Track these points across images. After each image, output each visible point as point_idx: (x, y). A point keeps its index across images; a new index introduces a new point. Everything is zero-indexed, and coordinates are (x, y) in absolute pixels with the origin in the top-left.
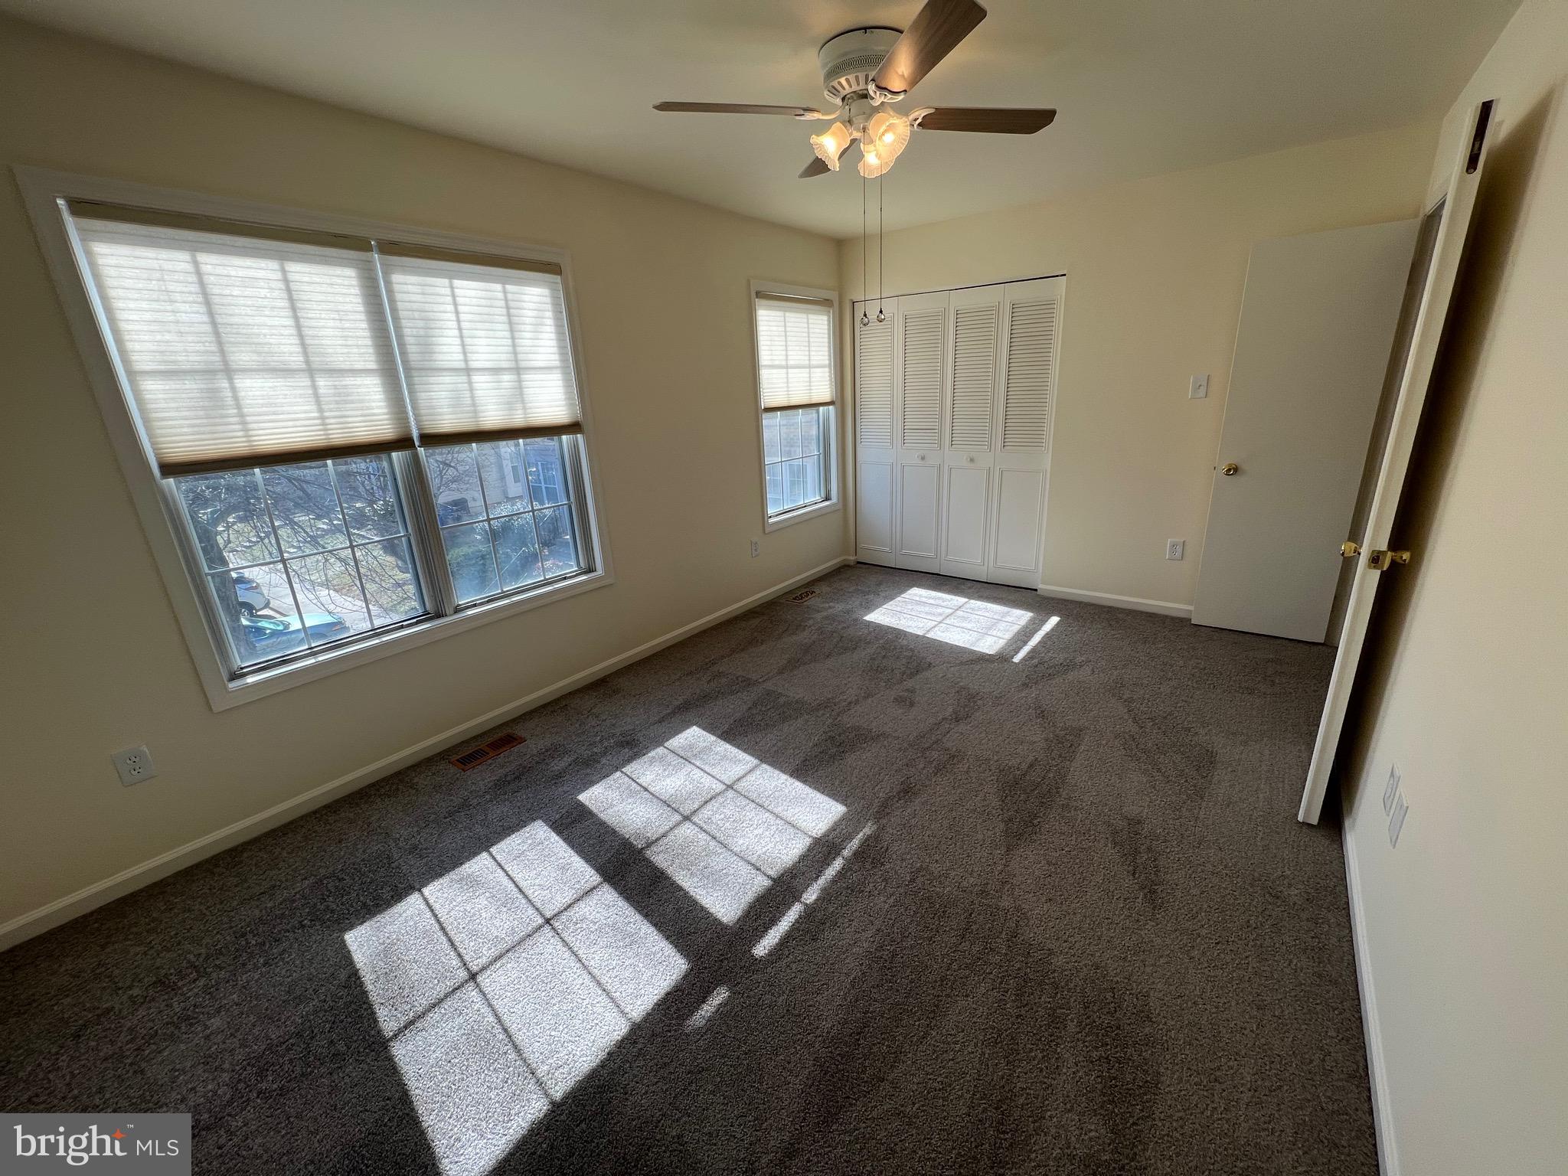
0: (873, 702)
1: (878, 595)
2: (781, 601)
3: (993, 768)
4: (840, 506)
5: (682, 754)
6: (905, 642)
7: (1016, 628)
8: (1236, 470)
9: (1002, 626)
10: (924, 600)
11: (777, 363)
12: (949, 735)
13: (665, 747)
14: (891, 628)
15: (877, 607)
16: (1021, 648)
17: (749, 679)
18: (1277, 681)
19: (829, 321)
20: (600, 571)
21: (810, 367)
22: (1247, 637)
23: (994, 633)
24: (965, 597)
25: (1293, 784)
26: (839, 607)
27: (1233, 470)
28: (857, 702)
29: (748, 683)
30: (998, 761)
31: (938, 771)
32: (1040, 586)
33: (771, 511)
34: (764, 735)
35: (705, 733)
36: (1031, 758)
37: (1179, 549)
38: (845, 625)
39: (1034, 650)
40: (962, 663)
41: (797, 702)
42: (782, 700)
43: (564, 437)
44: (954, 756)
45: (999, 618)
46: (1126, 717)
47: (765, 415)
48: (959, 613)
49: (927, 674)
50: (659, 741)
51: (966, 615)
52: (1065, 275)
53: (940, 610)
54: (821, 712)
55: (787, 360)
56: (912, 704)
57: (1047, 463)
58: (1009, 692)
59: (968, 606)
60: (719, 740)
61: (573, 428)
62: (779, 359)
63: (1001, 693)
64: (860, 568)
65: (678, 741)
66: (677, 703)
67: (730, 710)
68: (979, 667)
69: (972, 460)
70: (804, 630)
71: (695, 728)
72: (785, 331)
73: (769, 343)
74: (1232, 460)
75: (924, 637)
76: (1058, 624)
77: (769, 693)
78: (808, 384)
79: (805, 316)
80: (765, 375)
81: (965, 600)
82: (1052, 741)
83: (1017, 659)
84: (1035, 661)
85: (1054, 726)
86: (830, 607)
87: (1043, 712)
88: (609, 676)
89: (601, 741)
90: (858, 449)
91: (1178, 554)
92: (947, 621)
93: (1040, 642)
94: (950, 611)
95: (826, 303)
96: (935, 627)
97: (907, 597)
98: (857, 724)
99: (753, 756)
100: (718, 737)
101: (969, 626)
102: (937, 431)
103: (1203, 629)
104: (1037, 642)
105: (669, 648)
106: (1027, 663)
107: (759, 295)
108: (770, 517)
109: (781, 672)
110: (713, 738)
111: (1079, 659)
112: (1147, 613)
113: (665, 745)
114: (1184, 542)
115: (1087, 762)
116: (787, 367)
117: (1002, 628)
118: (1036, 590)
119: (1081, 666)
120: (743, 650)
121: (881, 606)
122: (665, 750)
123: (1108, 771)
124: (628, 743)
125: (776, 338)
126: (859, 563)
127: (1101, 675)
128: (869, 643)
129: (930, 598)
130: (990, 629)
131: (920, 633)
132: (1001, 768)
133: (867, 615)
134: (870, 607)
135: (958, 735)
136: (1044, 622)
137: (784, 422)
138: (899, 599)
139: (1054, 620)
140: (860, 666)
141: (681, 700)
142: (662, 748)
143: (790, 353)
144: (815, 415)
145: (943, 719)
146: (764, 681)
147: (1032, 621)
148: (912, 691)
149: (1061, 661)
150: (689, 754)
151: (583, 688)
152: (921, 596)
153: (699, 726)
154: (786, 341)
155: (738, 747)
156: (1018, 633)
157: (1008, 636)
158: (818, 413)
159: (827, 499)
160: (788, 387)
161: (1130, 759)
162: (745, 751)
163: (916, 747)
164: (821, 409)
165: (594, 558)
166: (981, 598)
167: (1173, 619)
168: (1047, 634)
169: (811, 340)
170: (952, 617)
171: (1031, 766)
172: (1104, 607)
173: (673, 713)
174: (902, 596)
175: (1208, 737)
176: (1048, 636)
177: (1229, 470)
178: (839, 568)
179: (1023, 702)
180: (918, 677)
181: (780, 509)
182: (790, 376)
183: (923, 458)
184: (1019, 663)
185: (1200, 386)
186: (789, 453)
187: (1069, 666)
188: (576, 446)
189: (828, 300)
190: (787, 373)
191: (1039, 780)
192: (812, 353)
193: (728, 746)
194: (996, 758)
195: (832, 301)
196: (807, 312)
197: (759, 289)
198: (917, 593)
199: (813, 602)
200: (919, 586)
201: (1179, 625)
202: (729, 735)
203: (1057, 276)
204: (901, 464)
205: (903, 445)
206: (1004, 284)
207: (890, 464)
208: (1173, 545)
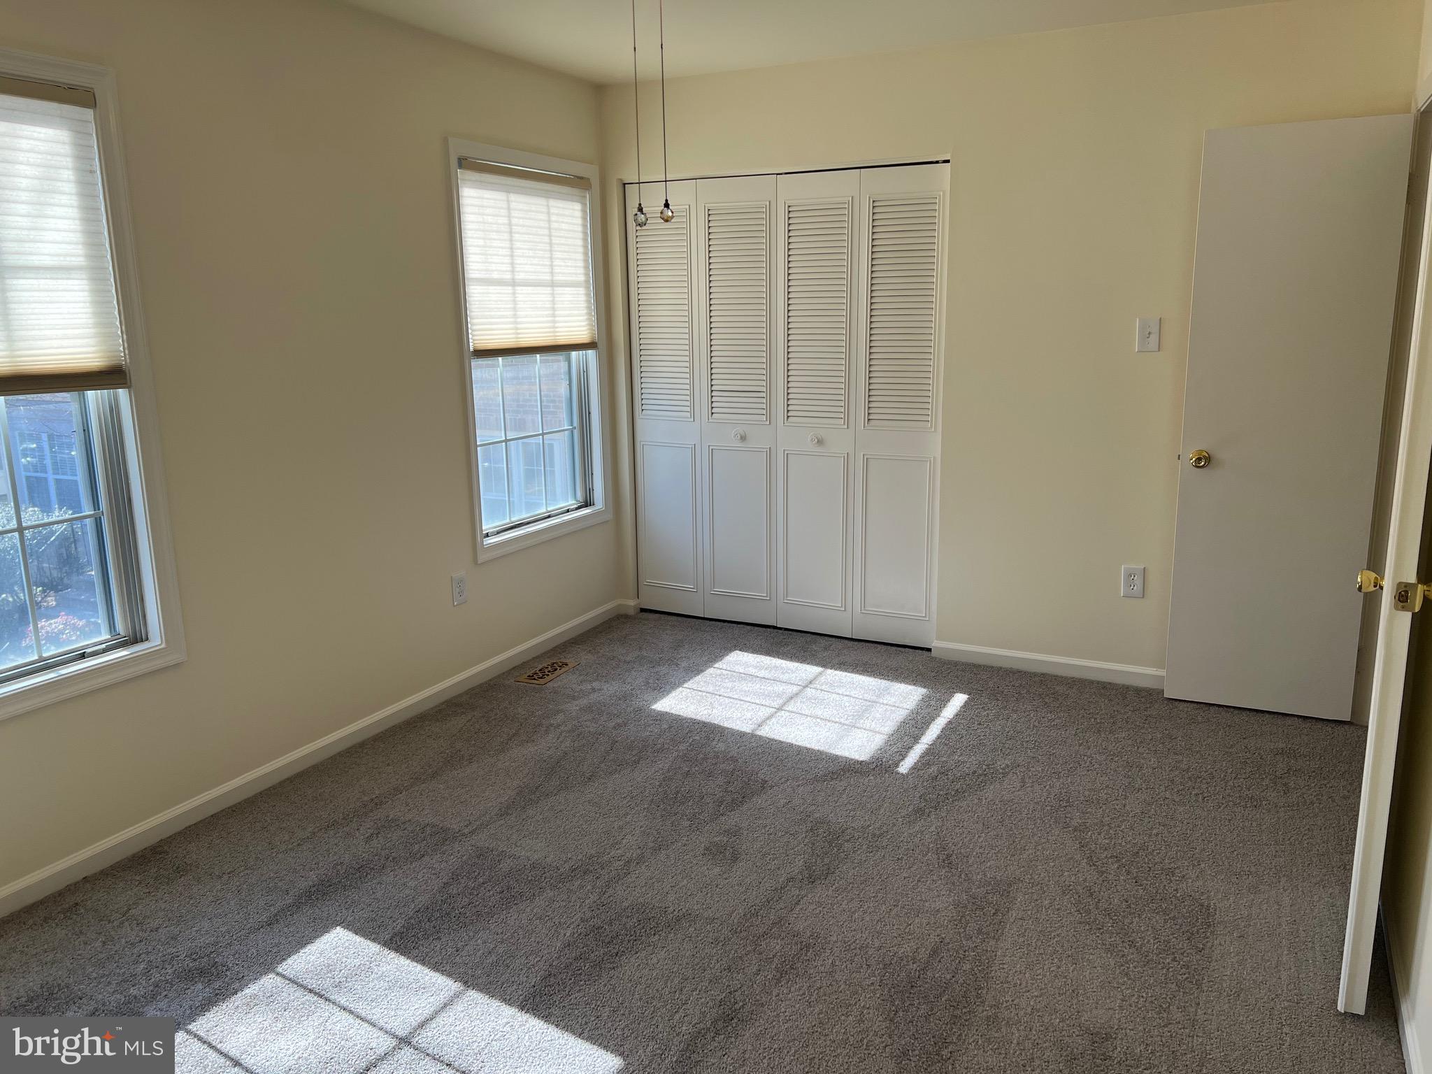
0: (668, 856)
1: (677, 665)
2: (507, 682)
3: (872, 962)
4: (609, 516)
5: (313, 984)
6: (721, 746)
7: (900, 715)
8: (1208, 459)
9: (878, 712)
10: (752, 671)
11: (495, 276)
12: (798, 908)
13: (278, 974)
14: (699, 722)
15: (674, 686)
16: (911, 748)
17: (445, 830)
18: (1292, 785)
19: (584, 211)
20: (156, 640)
21: (553, 284)
22: (1244, 715)
23: (867, 724)
24: (817, 665)
25: (1327, 951)
26: (610, 689)
27: (1204, 461)
28: (641, 860)
29: (443, 837)
30: (880, 948)
31: (781, 973)
32: (935, 644)
33: (487, 526)
34: (471, 934)
35: (358, 939)
36: (933, 939)
37: (1138, 580)
38: (620, 721)
39: (929, 752)
40: (816, 779)
41: (533, 867)
42: (505, 865)
43: (91, 395)
44: (808, 946)
45: (874, 698)
46: (1078, 857)
47: (475, 363)
48: (809, 692)
49: (759, 801)
50: (267, 962)
51: (819, 694)
52: (948, 161)
53: (779, 688)
54: (577, 884)
55: (513, 272)
56: (735, 858)
57: (935, 446)
58: (894, 825)
59: (822, 679)
60: (386, 951)
61: (110, 377)
62: (500, 268)
63: (880, 828)
64: (648, 620)
65: (301, 962)
66: (303, 885)
67: (407, 892)
68: (844, 783)
69: (820, 442)
70: (547, 732)
71: (339, 931)
72: (510, 224)
73: (481, 242)
74: (1204, 445)
75: (753, 735)
76: (966, 705)
77: (481, 854)
78: (551, 312)
79: (542, 201)
80: (476, 296)
81: (818, 669)
82: (966, 907)
83: (904, 767)
84: (933, 770)
85: (968, 880)
86: (594, 690)
87: (949, 856)
88: (170, 840)
89: (147, 973)
90: (639, 423)
91: (1138, 588)
92: (790, 707)
93: (939, 737)
94: (795, 689)
95: (578, 183)
96: (769, 718)
97: (725, 667)
98: (641, 900)
99: (449, 975)
100: (384, 945)
101: (827, 714)
102: (764, 395)
103: (1182, 706)
104: (935, 736)
105: (290, 780)
106: (921, 773)
107: (463, 163)
108: (487, 535)
109: (504, 812)
110: (374, 948)
111: (1001, 763)
112: (1098, 682)
113: (280, 969)
114: (1145, 568)
115: (1021, 940)
116: (514, 283)
117: (878, 715)
118: (929, 650)
119: (1005, 774)
120: (434, 776)
121: (680, 684)
122: (279, 979)
123: (1055, 952)
124: (202, 972)
125: (494, 235)
126: (643, 610)
127: (1037, 787)
128: (662, 750)
129: (761, 668)
130: (860, 717)
131: (746, 728)
132: (887, 960)
133: (656, 702)
134: (663, 687)
135: (812, 907)
136: (944, 702)
137: (509, 375)
138: (711, 670)
139: (959, 699)
140: (646, 793)
141: (313, 877)
142: (271, 976)
143: (518, 261)
144: (564, 365)
145: (789, 880)
146: (472, 832)
147: (925, 700)
148: (735, 833)
149: (974, 768)
150: (327, 983)
151: (113, 867)
152: (747, 665)
153: (349, 926)
154: (511, 240)
155: (423, 961)
156: (904, 723)
157: (889, 727)
158: (569, 361)
159: (587, 503)
160: (515, 316)
161: (1087, 927)
162: (436, 967)
163: (744, 934)
164: (574, 354)
165: (144, 616)
166: (842, 666)
167: (1138, 691)
168: (950, 722)
169: (555, 240)
170: (799, 700)
171: (935, 952)
172: (1035, 674)
173: (297, 905)
174: (716, 665)
175: (1201, 883)
176: (950, 726)
177: (1199, 459)
178: (611, 620)
179: (916, 840)
180: (745, 807)
181: (507, 521)
182: (520, 298)
183: (743, 438)
184: (908, 774)
185: (1150, 333)
186: (520, 425)
187: (984, 776)
188: (114, 410)
189: (581, 178)
190: (514, 293)
191: (948, 977)
192: (556, 263)
193: (403, 961)
194: (877, 944)
195: (588, 179)
196: (547, 195)
197: (465, 153)
198: (740, 660)
199: (565, 681)
200: (744, 648)
201: (1147, 697)
202: (402, 942)
203: (937, 162)
204: (709, 446)
205: (710, 417)
206: (859, 170)
207: (690, 446)
208: (1129, 575)
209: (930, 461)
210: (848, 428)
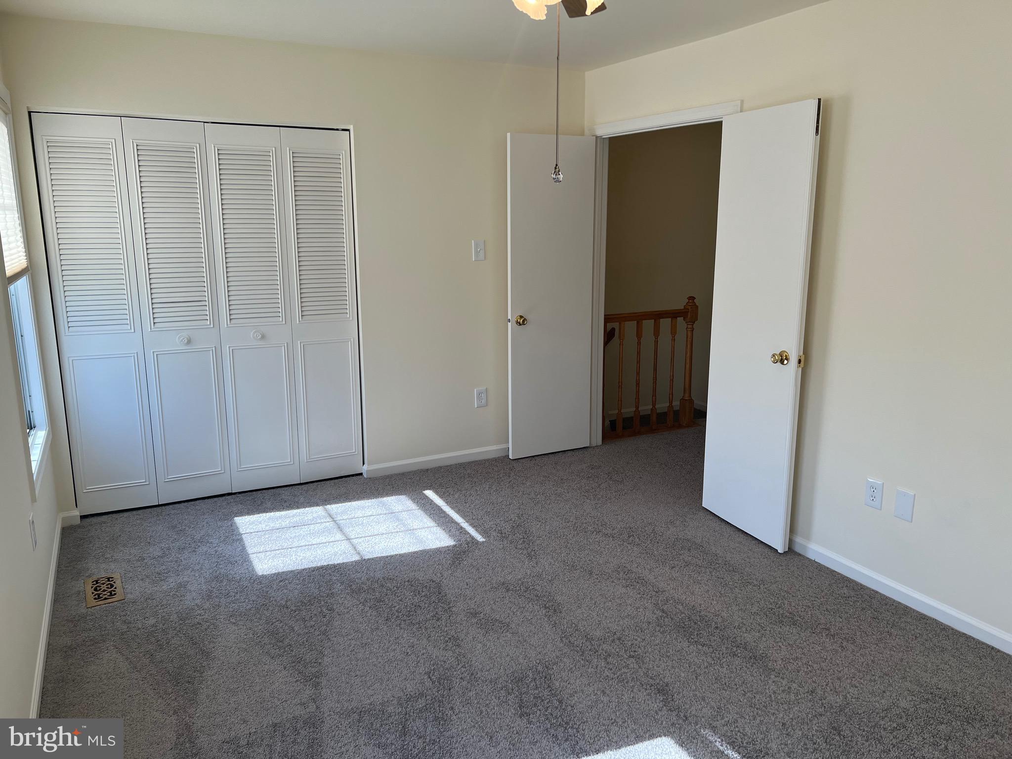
10: (275, 525)
16: (461, 528)
23: (415, 526)
27: (522, 321)
32: (366, 469)
37: (484, 396)
38: (257, 593)
48: (344, 523)
52: (346, 130)
57: (353, 330)
59: (334, 513)
69: (262, 337)
74: (521, 312)
75: (366, 561)
76: (440, 496)
83: (479, 538)
90: (64, 339)
91: (484, 401)
92: (352, 535)
94: (330, 525)
96: (354, 546)
101: (381, 530)
102: (206, 304)
104: (460, 517)
114: (487, 388)
117: (411, 519)
118: (361, 474)
126: (84, 517)
130: (402, 524)
131: (353, 558)
134: (236, 560)
138: (245, 537)
139: (431, 494)
157: (430, 522)
170: (347, 529)
180: (452, 598)
185: (480, 250)
195: (7, 105)
199: (138, 590)
203: (337, 130)
204: (153, 352)
205: (153, 327)
206: (279, 128)
207: (133, 355)
208: (479, 394)
209: (351, 341)
210: (285, 323)
